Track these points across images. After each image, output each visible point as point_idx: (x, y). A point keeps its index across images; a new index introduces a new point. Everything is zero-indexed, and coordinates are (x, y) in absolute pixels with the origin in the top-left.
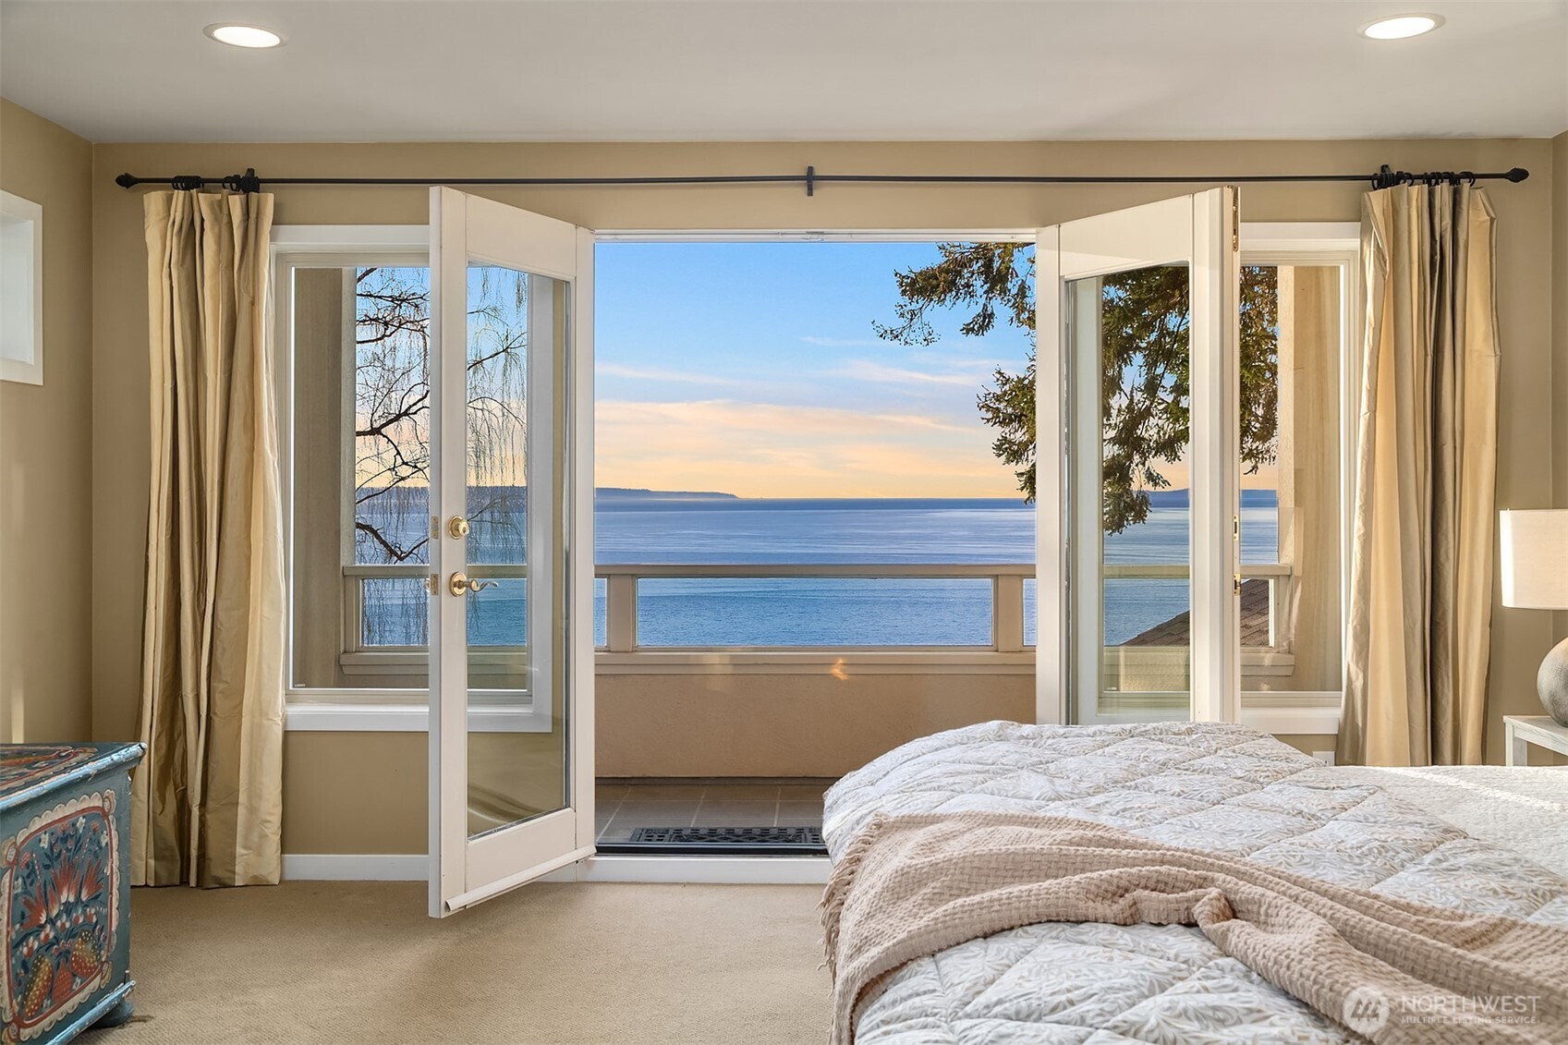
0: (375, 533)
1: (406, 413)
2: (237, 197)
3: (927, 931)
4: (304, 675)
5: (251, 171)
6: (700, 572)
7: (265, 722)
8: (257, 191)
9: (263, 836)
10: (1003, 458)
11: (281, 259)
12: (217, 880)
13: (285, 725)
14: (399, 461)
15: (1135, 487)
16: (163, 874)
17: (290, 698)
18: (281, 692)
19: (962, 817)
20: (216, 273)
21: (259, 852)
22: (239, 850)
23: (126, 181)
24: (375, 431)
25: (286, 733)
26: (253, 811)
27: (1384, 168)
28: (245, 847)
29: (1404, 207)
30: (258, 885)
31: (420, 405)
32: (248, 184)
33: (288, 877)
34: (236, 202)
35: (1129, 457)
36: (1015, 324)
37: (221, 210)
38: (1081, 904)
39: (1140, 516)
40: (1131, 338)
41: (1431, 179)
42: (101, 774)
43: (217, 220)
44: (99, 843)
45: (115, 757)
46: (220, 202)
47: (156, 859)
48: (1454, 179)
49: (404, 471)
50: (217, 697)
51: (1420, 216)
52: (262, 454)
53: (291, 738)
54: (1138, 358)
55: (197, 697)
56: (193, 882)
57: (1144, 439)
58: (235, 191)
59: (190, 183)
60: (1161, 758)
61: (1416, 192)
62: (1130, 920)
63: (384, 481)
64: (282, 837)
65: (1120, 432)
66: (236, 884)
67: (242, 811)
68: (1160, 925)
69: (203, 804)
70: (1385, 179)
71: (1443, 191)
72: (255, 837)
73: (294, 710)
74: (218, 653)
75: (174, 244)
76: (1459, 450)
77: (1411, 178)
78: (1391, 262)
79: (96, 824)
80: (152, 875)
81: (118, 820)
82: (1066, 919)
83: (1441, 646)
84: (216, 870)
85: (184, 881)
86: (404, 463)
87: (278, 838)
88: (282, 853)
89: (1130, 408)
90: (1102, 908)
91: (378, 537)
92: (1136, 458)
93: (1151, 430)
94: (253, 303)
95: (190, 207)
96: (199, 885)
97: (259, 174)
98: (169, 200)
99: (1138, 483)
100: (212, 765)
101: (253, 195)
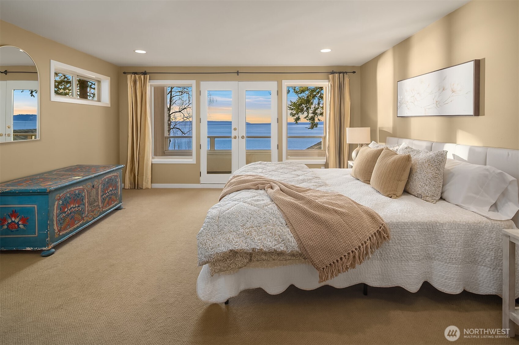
0: (180, 130)
1: (185, 108)
2: (143, 76)
3: (229, 190)
4: (156, 154)
5: (145, 71)
6: (227, 137)
7: (148, 162)
8: (146, 75)
9: (148, 181)
10: (292, 116)
11: (151, 85)
12: (140, 188)
13: (152, 162)
14: (184, 117)
15: (316, 122)
16: (131, 187)
17: (153, 158)
18: (151, 157)
19: (245, 175)
20: (139, 88)
21: (147, 183)
22: (144, 183)
23: (124, 73)
24: (180, 112)
25: (152, 164)
26: (146, 177)
27: (333, 71)
28: (145, 182)
29: (335, 78)
30: (147, 189)
31: (188, 107)
32: (145, 73)
33: (152, 187)
34: (142, 77)
35: (315, 116)
36: (294, 92)
37: (140, 78)
38: (250, 187)
39: (316, 127)
40: (315, 95)
41: (340, 73)
42: (116, 170)
43: (139, 79)
44: (116, 180)
45: (119, 167)
46: (140, 77)
47: (130, 184)
48: (344, 73)
49: (185, 119)
50: (140, 158)
51: (338, 79)
52: (147, 118)
53: (153, 165)
54: (316, 98)
55: (137, 158)
56: (136, 188)
57: (317, 113)
58: (142, 75)
59: (135, 73)
60: (283, 167)
61: (337, 75)
62: (258, 189)
63: (182, 120)
64: (151, 181)
65: (313, 111)
66: (144, 188)
67: (144, 177)
68: (261, 189)
69: (138, 175)
70: (333, 73)
71: (341, 75)
72: (146, 181)
73: (153, 160)
74: (140, 151)
75: (132, 84)
76: (344, 118)
77: (336, 73)
78: (333, 86)
79: (116, 177)
80: (129, 187)
81: (120, 177)
82: (248, 189)
83: (341, 149)
84: (140, 186)
85: (135, 188)
86: (185, 117)
87: (150, 181)
88: (151, 183)
89: (315, 107)
90: (254, 187)
91: (181, 130)
92: (316, 116)
93: (318, 111)
94: (146, 93)
95: (135, 77)
96: (137, 189)
97: (147, 72)
98: (132, 76)
99: (316, 120)
100: (139, 169)
101: (145, 75)
